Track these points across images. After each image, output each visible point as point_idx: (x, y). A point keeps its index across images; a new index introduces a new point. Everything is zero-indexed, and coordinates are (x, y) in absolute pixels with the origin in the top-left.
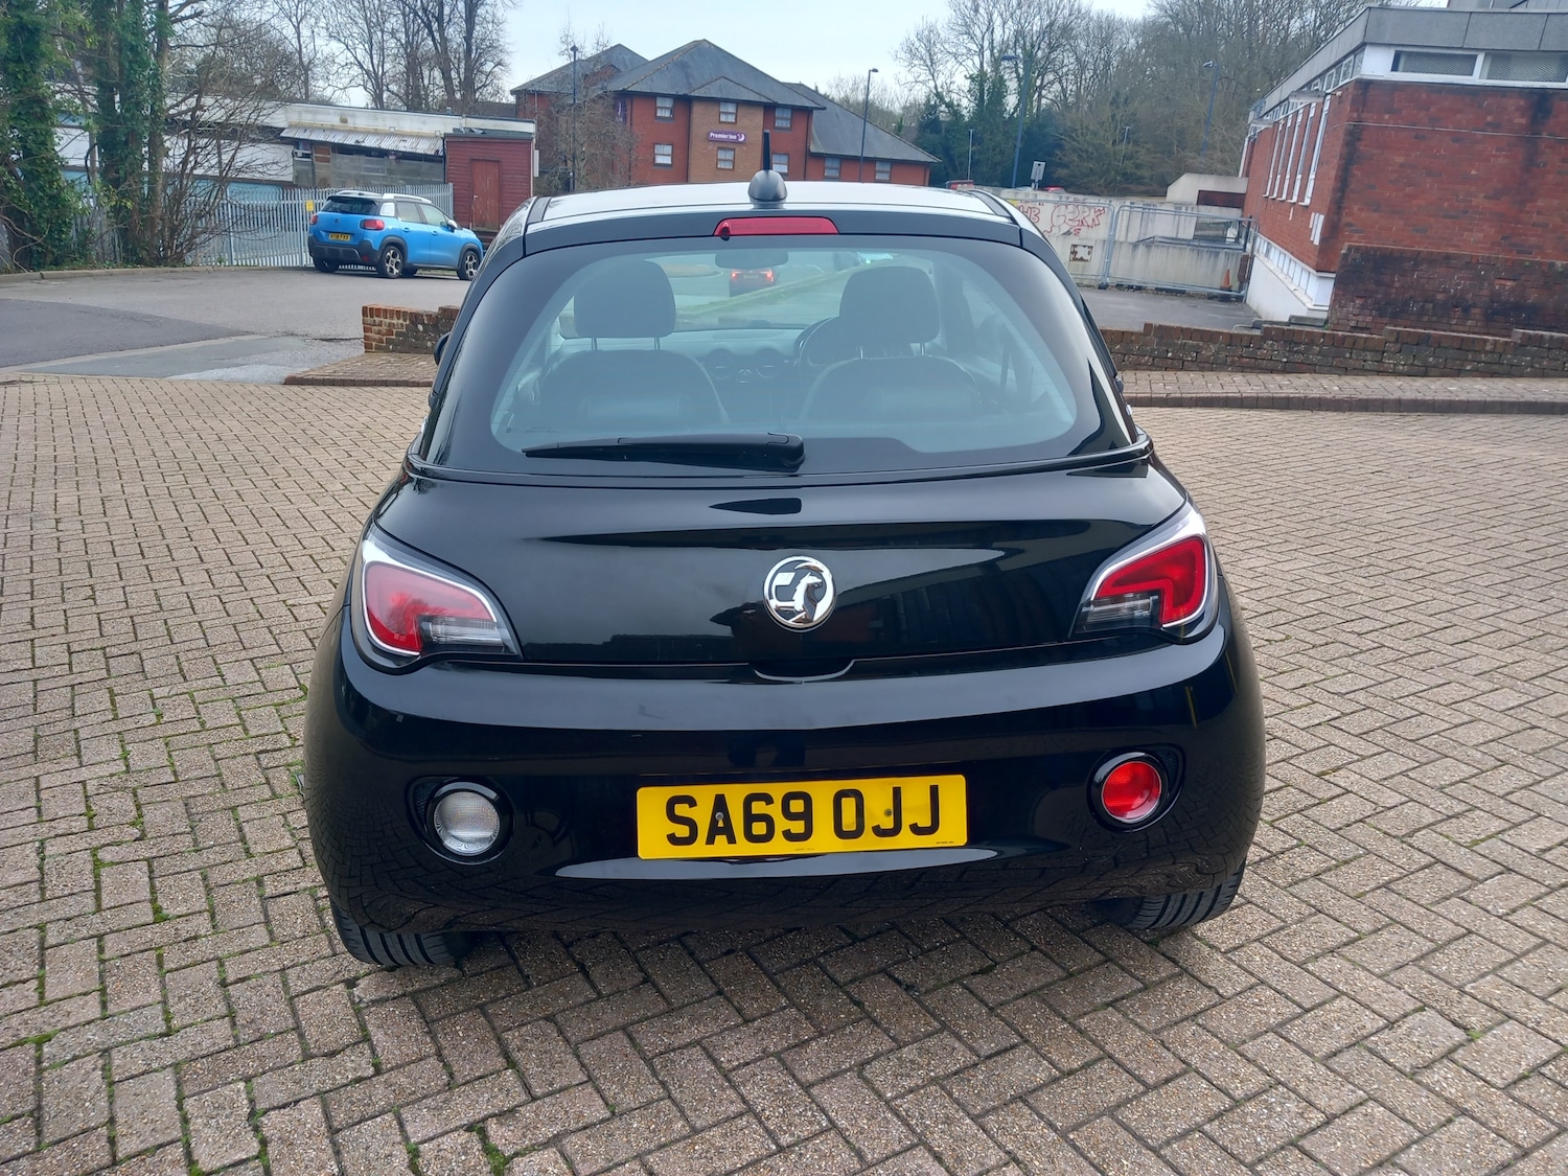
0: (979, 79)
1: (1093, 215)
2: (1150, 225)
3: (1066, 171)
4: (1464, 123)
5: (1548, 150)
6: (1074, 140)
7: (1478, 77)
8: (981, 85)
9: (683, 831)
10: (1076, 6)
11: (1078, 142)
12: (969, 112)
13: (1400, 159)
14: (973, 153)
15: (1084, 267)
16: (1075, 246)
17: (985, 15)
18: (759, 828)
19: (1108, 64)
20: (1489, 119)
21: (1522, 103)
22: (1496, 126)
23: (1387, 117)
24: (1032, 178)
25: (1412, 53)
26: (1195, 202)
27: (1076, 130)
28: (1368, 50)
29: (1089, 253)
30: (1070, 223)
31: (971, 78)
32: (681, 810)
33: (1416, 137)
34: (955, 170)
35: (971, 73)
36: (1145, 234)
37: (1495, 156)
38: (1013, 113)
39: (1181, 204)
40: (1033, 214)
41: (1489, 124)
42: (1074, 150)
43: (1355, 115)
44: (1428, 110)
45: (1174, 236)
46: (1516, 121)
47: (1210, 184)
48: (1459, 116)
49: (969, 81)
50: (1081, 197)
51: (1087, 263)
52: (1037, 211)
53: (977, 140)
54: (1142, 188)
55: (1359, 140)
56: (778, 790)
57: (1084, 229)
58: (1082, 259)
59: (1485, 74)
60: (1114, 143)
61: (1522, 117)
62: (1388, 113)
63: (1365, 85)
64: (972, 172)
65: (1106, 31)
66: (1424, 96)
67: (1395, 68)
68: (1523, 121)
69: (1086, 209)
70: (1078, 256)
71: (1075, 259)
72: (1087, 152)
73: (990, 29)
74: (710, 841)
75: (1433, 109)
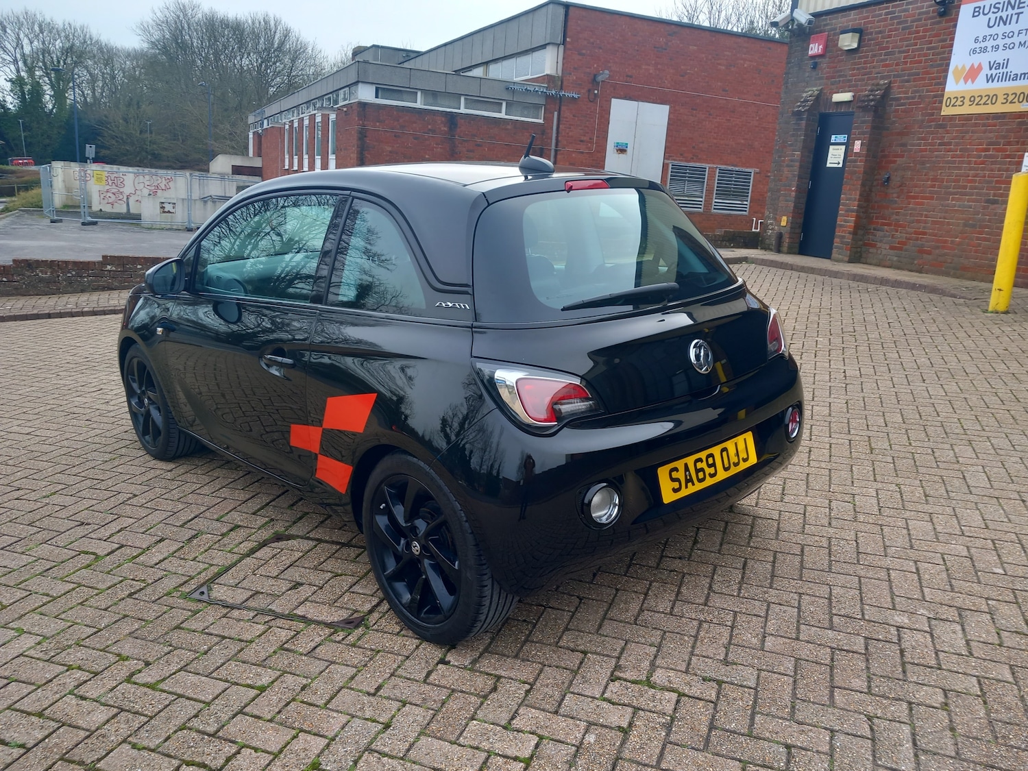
0: (18, 82)
1: (164, 182)
2: (206, 188)
3: (109, 152)
4: (418, 129)
5: (459, 145)
6: (110, 129)
7: (419, 104)
8: (21, 87)
9: (676, 485)
10: (87, 36)
11: (113, 131)
12: (14, 106)
13: (390, 149)
14: (25, 137)
15: (172, 217)
16: (163, 203)
17: (13, 35)
18: (701, 475)
19: (113, 77)
20: (430, 127)
21: (443, 119)
22: (433, 131)
23: (378, 124)
24: (87, 156)
25: (384, 88)
26: (231, 173)
27: (111, 123)
28: (360, 85)
29: (173, 208)
30: (148, 187)
31: (11, 80)
32: (674, 475)
33: (395, 136)
34: (12, 150)
35: (10, 77)
36: (203, 194)
37: (436, 148)
38: (53, 109)
39: (225, 174)
40: (119, 182)
41: (430, 130)
42: (113, 137)
43: (361, 122)
44: (398, 121)
45: (223, 195)
46: (442, 129)
47: (239, 161)
48: (414, 125)
49: (9, 83)
50: (153, 170)
51: (173, 214)
52: (122, 180)
53: (26, 128)
54: (167, 164)
55: (365, 137)
56: (703, 455)
57: (159, 192)
58: (169, 212)
59: (423, 103)
60: (141, 132)
61: (445, 127)
62: (379, 122)
63: (363, 105)
64: (27, 151)
65: (108, 56)
66: (395, 113)
67: (377, 97)
68: (446, 129)
69: (159, 178)
70: (166, 210)
71: (164, 212)
72: (122, 139)
73: (19, 44)
74: (686, 487)
75: (401, 121)
